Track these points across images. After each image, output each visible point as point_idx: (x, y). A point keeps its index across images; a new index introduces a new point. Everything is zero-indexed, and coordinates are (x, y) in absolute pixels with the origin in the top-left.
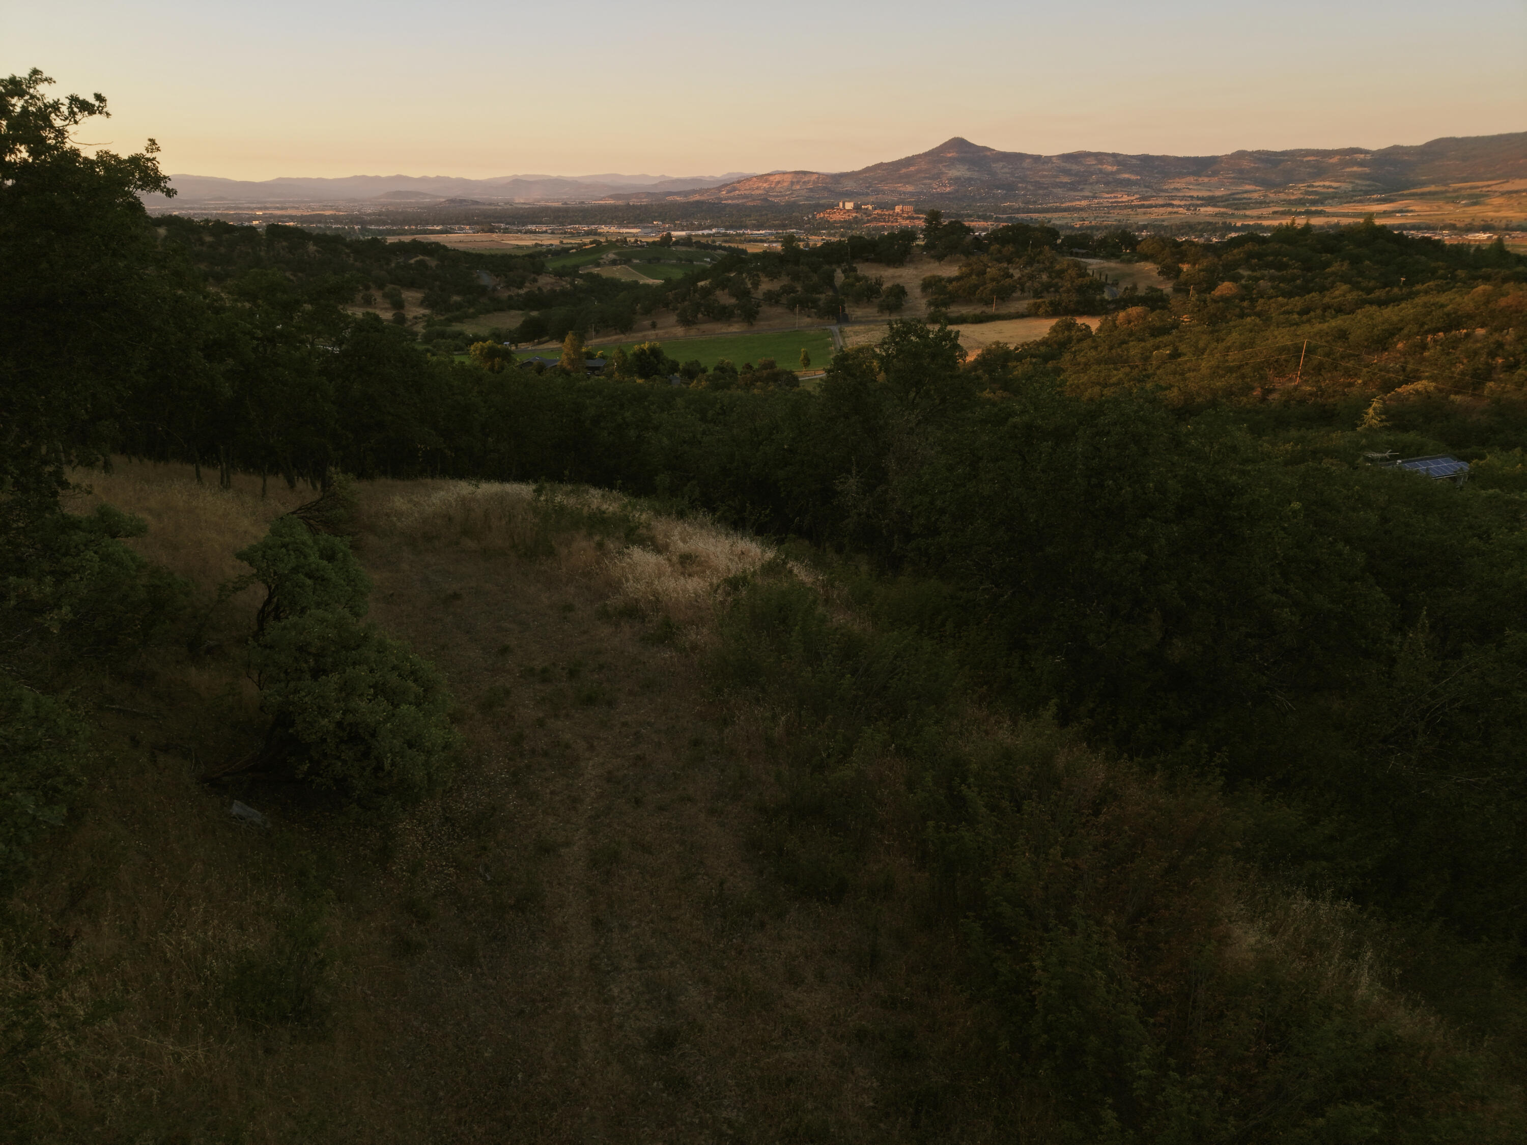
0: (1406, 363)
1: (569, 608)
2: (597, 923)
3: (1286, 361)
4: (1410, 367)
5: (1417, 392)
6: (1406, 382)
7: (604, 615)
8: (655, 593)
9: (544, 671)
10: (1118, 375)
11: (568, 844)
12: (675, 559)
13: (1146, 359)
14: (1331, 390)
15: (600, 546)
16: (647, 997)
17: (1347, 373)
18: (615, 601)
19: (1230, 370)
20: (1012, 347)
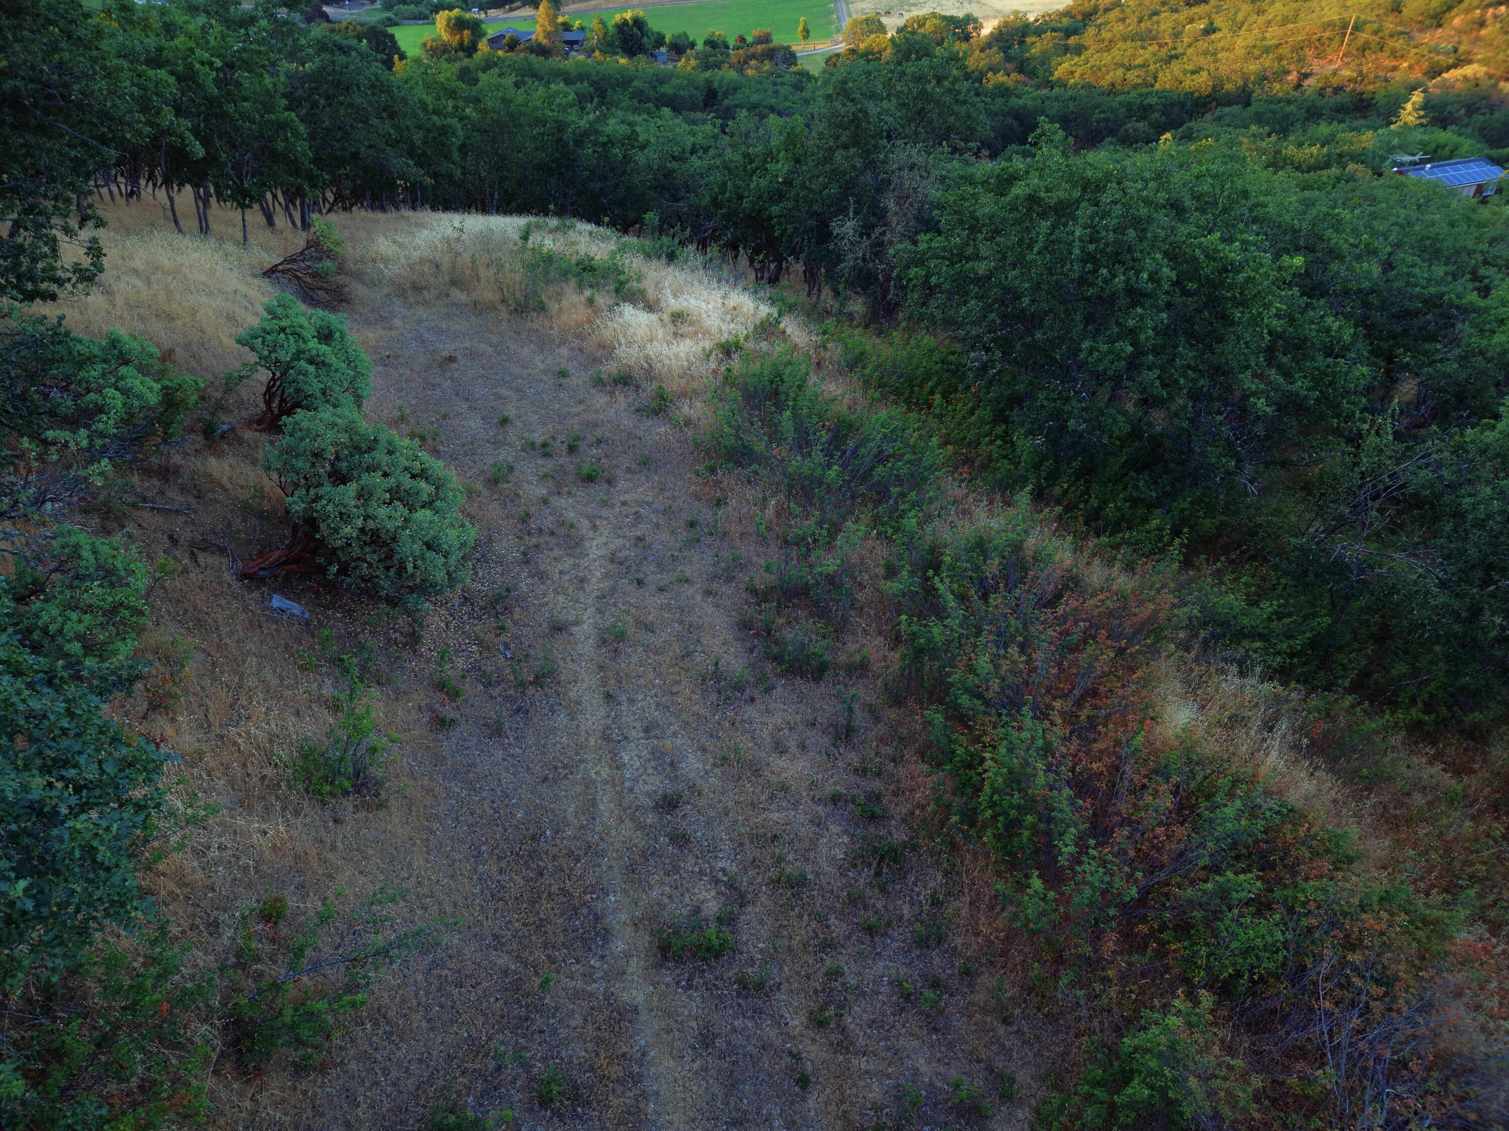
0: (1460, 43)
1: (563, 374)
2: (608, 697)
3: (1330, 39)
4: (1462, 48)
5: (1466, 78)
6: (1455, 66)
7: (599, 383)
8: (647, 358)
9: (544, 445)
10: (1145, 55)
11: (577, 623)
12: (666, 318)
13: (1177, 35)
14: (1372, 76)
15: (591, 302)
16: (653, 763)
17: (1394, 54)
18: (611, 368)
19: (1267, 50)
20: (1032, 19)
